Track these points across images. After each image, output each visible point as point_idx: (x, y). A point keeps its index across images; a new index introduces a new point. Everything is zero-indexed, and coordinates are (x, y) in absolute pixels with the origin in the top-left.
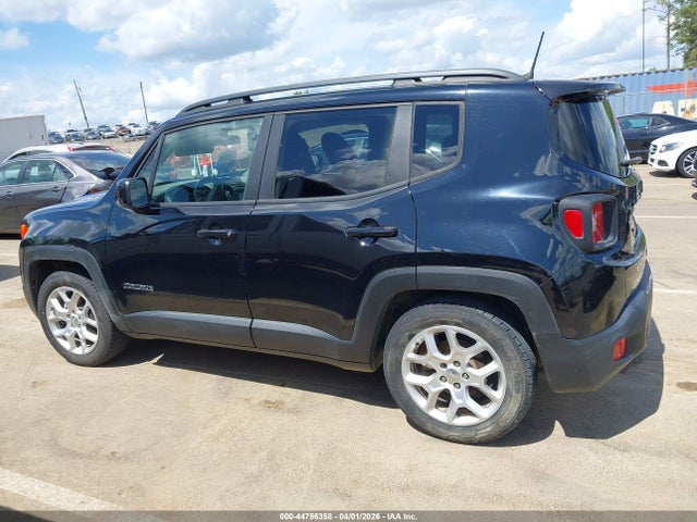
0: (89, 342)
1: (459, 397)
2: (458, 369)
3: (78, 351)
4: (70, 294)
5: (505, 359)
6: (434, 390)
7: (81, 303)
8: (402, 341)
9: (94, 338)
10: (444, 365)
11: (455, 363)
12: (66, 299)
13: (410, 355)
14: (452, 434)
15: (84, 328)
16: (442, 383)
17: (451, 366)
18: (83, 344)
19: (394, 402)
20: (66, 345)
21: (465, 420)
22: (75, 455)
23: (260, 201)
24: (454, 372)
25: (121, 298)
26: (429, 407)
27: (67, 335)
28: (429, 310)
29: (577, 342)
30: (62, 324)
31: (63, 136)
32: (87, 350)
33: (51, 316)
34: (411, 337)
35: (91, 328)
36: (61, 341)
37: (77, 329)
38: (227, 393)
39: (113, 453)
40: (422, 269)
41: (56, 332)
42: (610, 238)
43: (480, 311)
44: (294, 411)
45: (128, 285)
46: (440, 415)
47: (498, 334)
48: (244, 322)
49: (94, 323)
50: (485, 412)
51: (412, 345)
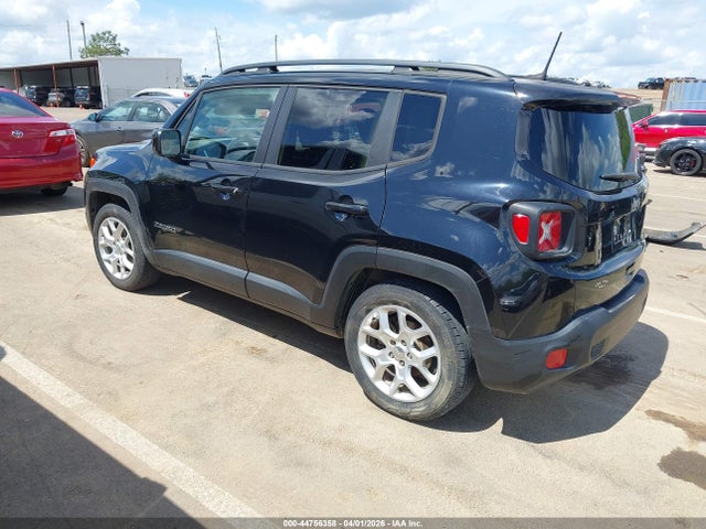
0: (127, 270)
1: (402, 374)
2: (404, 348)
3: (118, 275)
4: (116, 225)
5: (443, 346)
6: (383, 363)
7: (124, 235)
8: (360, 313)
9: (130, 266)
10: (393, 342)
11: (403, 341)
12: (113, 229)
13: (366, 327)
14: (392, 407)
15: (124, 256)
16: (389, 358)
17: (399, 344)
18: (123, 270)
19: (349, 366)
20: (110, 268)
21: (404, 397)
22: (81, 358)
23: (265, 165)
24: (400, 350)
25: (152, 234)
26: (376, 378)
27: (112, 260)
28: (386, 290)
29: (507, 343)
30: (109, 250)
31: (198, 80)
32: (125, 276)
33: (102, 242)
34: (368, 311)
35: (129, 258)
36: (106, 264)
37: (119, 256)
38: (224, 334)
39: (109, 363)
40: (383, 250)
41: (105, 256)
42: (565, 249)
43: (428, 298)
44: (272, 360)
45: (157, 224)
46: (385, 387)
47: (439, 322)
48: (241, 273)
49: (131, 253)
50: (421, 392)
51: (369, 320)
